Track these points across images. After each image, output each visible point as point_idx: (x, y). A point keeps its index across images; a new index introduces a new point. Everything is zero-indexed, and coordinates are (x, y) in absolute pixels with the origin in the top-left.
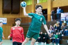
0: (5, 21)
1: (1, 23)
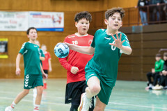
1: (31, 31)
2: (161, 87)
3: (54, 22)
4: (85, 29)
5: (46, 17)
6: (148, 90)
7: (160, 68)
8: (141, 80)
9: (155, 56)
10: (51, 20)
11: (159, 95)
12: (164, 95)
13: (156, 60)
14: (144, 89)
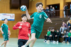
0: (13, 17)
1: (6, 20)
2: (49, 41)
3: (11, 17)
4: (25, 20)
5: (8, 15)
6: (45, 42)
7: (49, 34)
8: (42, 38)
9: (47, 30)
10: (10, 17)
11: (49, 44)
12: (50, 44)
13: (47, 31)
14: (43, 41)
